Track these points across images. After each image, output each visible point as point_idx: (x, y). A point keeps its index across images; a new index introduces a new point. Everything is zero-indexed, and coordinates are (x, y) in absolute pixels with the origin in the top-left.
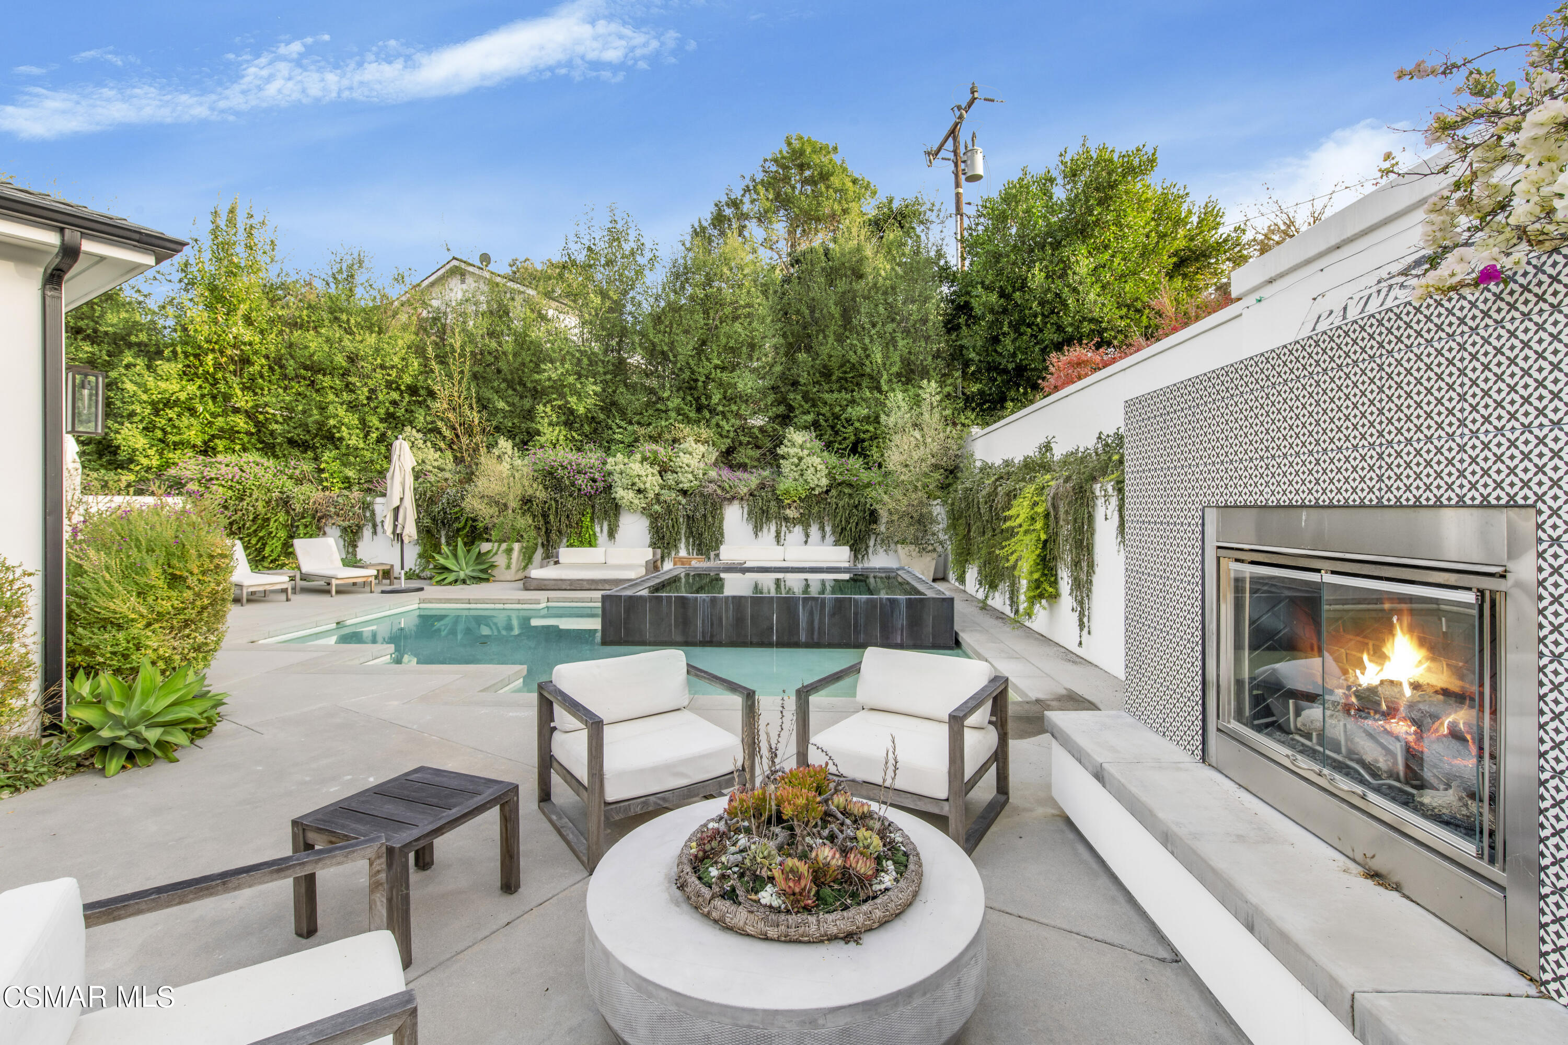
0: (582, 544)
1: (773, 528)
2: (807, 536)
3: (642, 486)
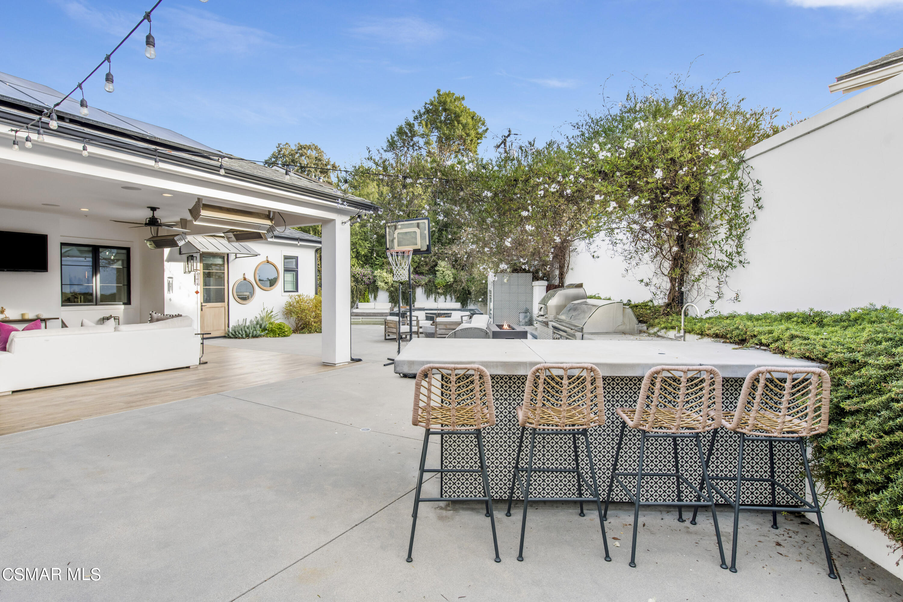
0: (365, 302)
1: (434, 296)
2: (446, 299)
3: (387, 281)
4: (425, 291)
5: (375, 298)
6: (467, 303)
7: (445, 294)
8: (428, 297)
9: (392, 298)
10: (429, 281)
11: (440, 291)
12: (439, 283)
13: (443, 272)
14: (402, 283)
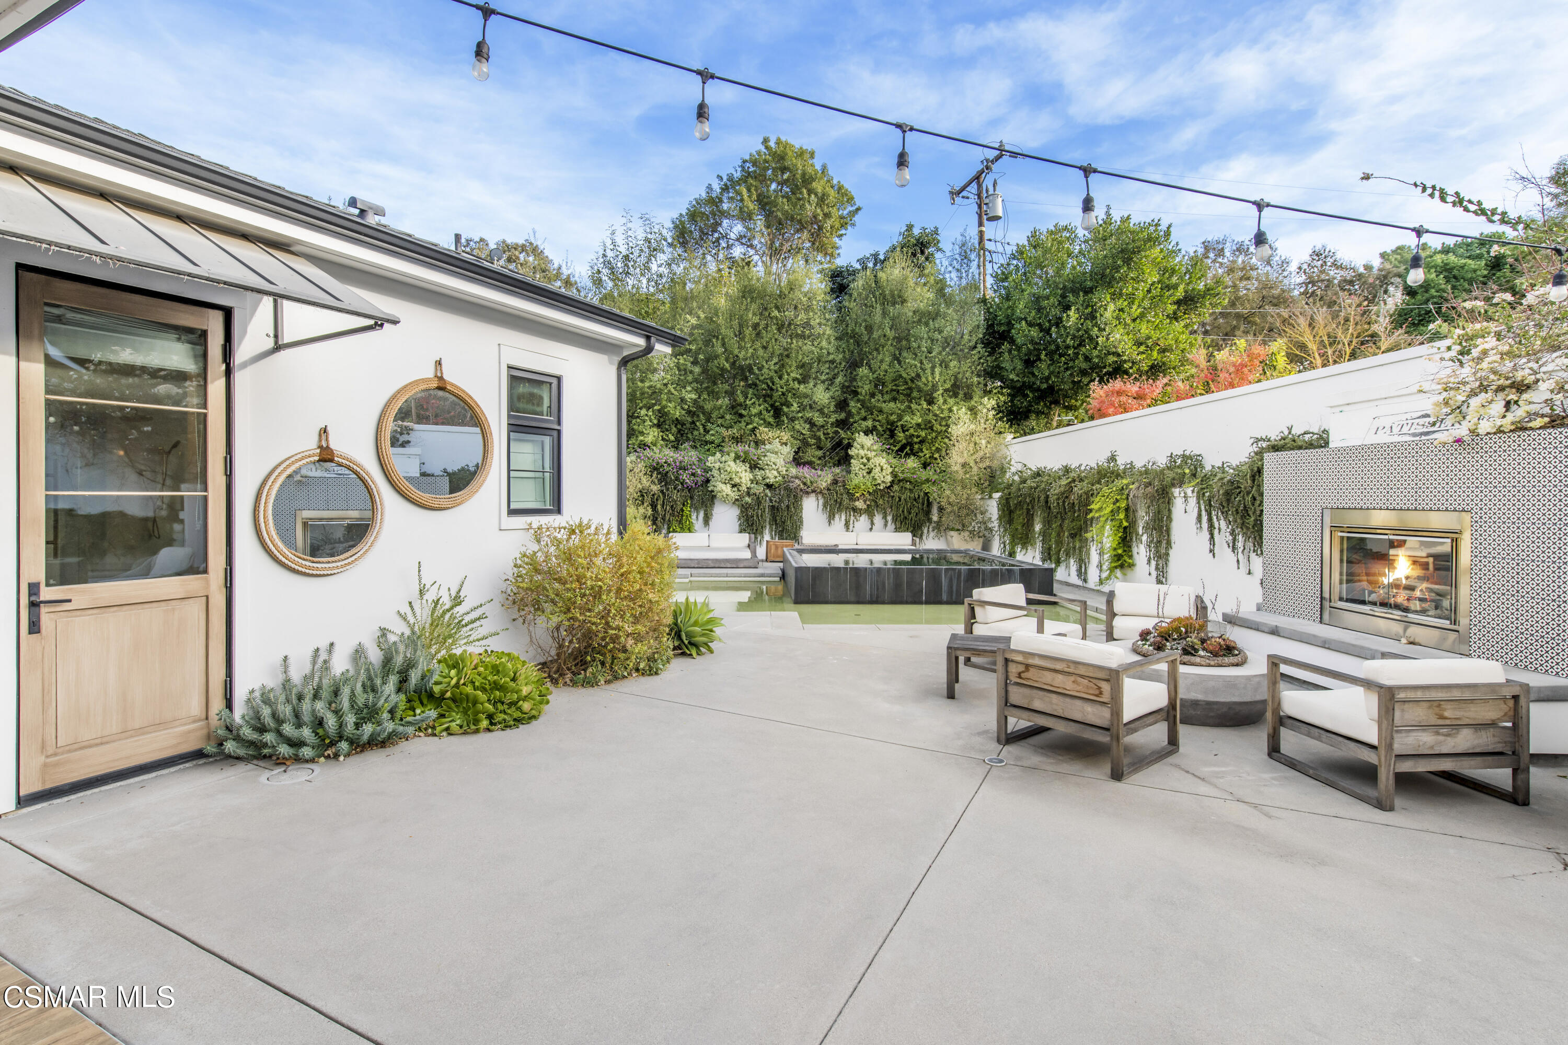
0: (682, 530)
1: (843, 517)
2: (872, 524)
3: (737, 480)
4: (825, 506)
5: (707, 521)
6: (922, 533)
7: (869, 512)
8: (831, 518)
9: (747, 520)
10: (835, 482)
11: (860, 504)
12: (857, 487)
13: (868, 459)
14: (769, 486)
